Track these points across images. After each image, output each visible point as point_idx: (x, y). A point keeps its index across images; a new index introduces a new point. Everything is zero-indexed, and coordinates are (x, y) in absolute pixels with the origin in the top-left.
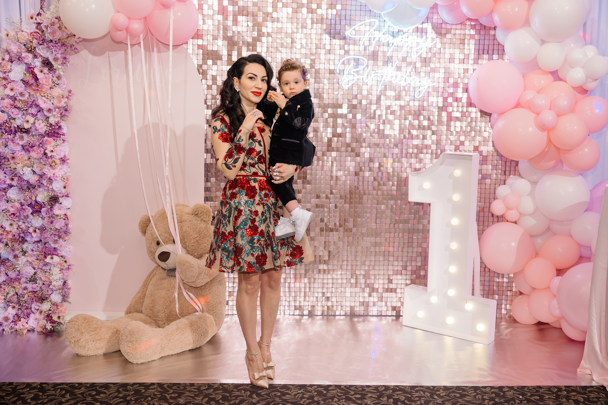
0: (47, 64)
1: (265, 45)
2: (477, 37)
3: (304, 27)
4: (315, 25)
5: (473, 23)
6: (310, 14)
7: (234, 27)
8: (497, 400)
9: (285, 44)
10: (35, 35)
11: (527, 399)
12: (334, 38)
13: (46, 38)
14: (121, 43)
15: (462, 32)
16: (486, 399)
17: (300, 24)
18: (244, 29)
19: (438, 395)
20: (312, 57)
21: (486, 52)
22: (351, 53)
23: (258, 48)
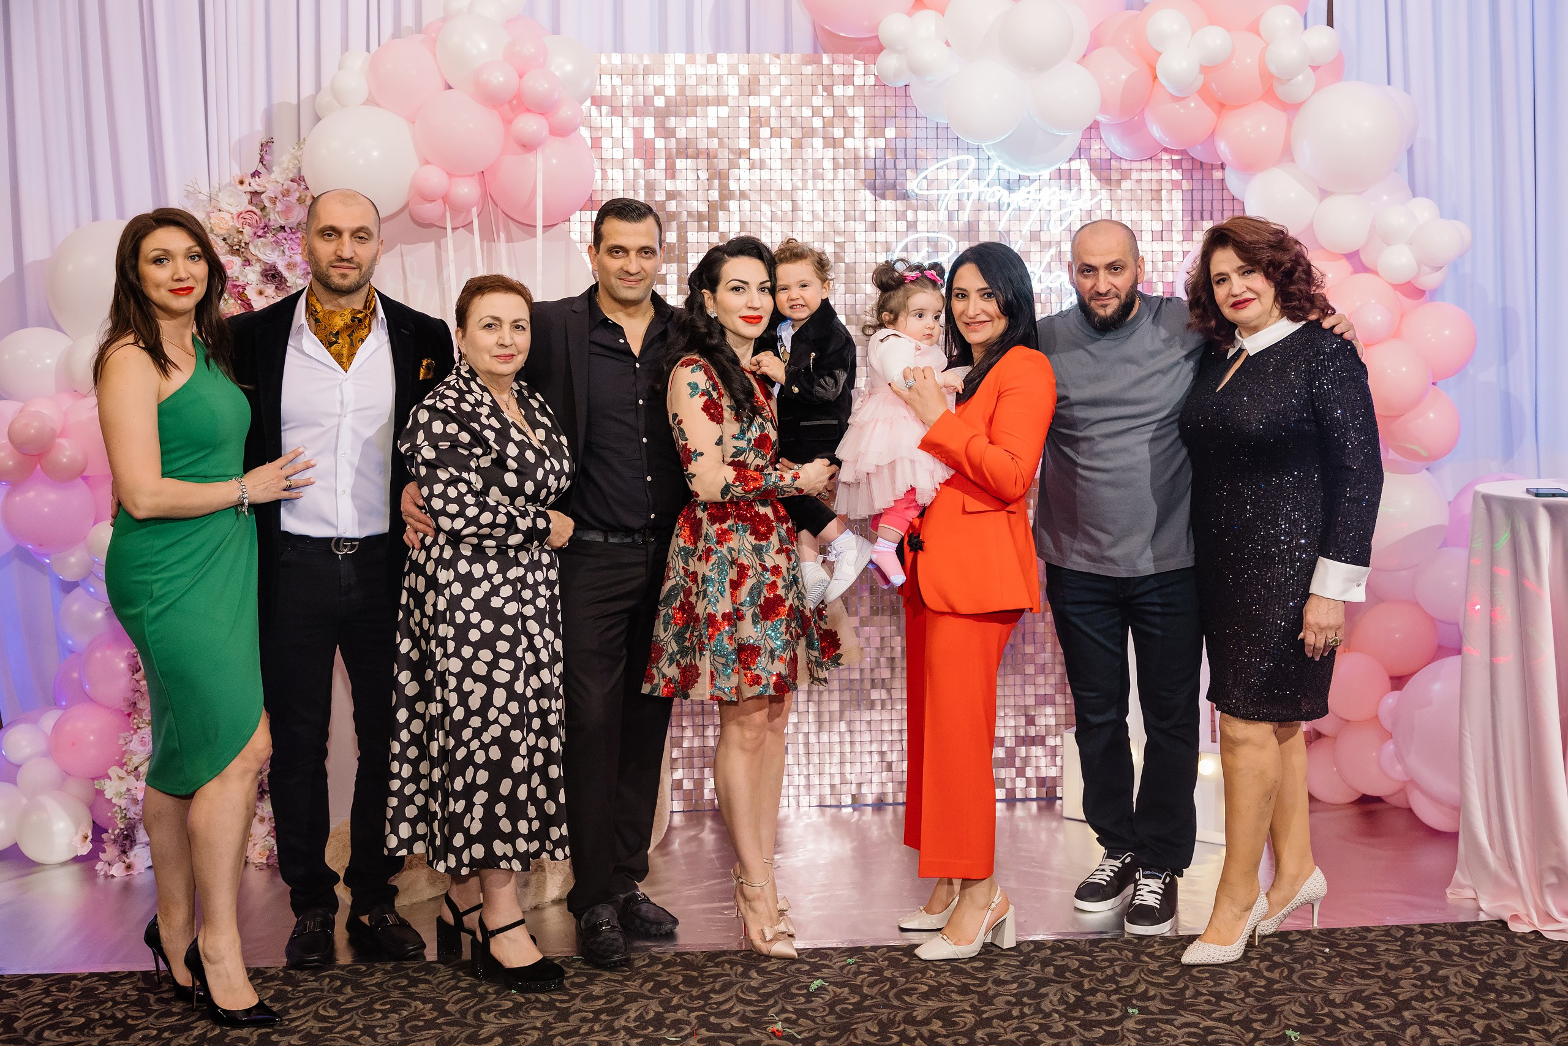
0: (273, 276)
1: (736, 217)
2: (1186, 185)
3: (818, 176)
4: (841, 171)
5: (1175, 157)
6: (831, 150)
7: (668, 181)
8: (1277, 958)
9: (779, 213)
10: (247, 216)
11: (1339, 954)
12: (884, 197)
13: (271, 223)
14: (430, 225)
15: (1155, 176)
16: (1253, 959)
17: (810, 171)
18: (691, 186)
19: (1151, 955)
20: (839, 239)
21: (1206, 215)
22: (920, 227)
23: (721, 224)
